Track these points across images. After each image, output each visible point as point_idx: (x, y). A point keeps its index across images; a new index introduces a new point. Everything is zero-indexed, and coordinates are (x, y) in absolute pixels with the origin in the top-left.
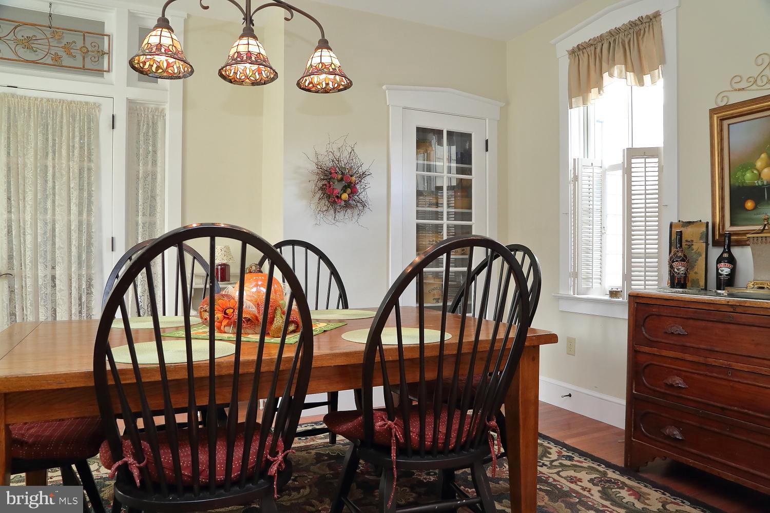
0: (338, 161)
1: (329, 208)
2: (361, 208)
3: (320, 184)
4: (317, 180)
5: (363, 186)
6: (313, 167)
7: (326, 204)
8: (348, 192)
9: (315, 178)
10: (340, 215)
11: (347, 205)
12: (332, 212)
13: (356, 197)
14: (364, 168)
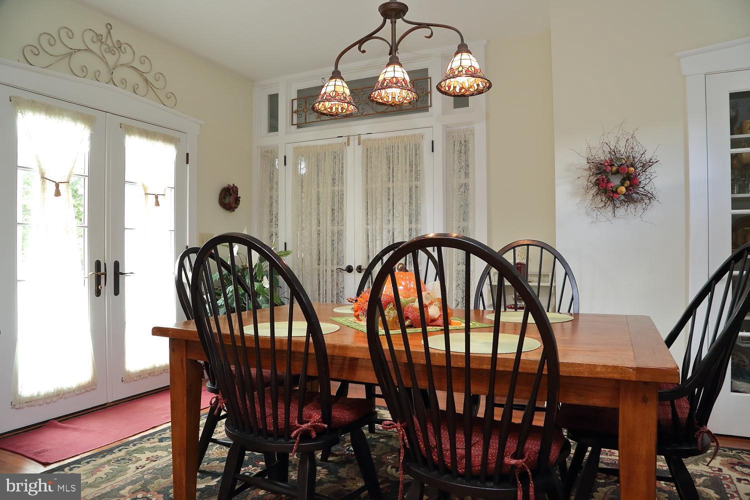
0: (614, 152)
1: (607, 204)
2: (647, 201)
3: (594, 179)
4: (589, 176)
5: (649, 176)
6: (584, 162)
7: (604, 199)
8: (626, 185)
9: (587, 173)
10: (621, 211)
11: (629, 199)
12: (610, 208)
13: (641, 189)
14: (647, 157)
